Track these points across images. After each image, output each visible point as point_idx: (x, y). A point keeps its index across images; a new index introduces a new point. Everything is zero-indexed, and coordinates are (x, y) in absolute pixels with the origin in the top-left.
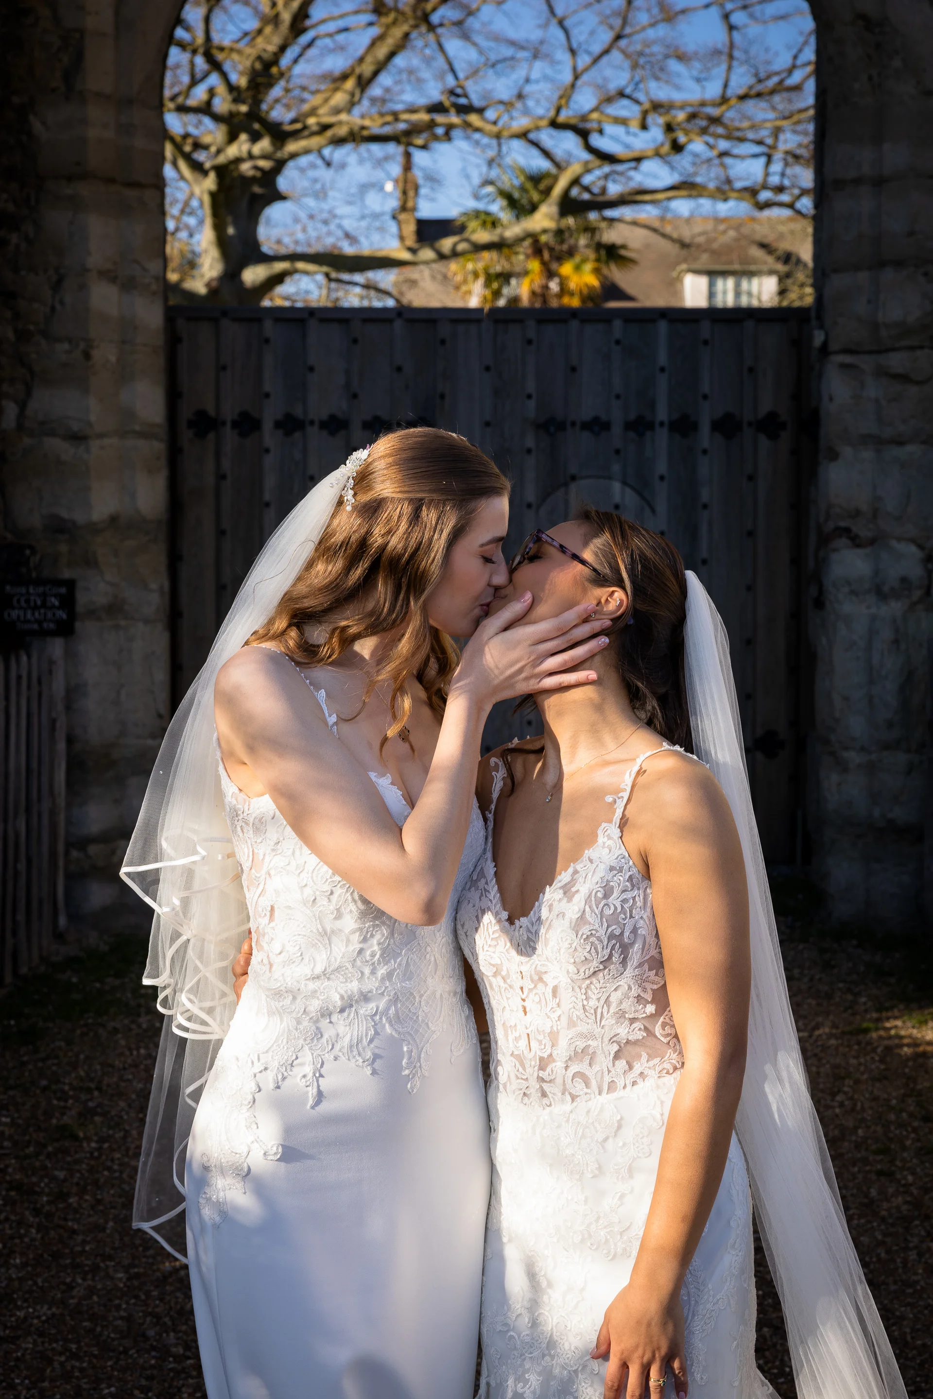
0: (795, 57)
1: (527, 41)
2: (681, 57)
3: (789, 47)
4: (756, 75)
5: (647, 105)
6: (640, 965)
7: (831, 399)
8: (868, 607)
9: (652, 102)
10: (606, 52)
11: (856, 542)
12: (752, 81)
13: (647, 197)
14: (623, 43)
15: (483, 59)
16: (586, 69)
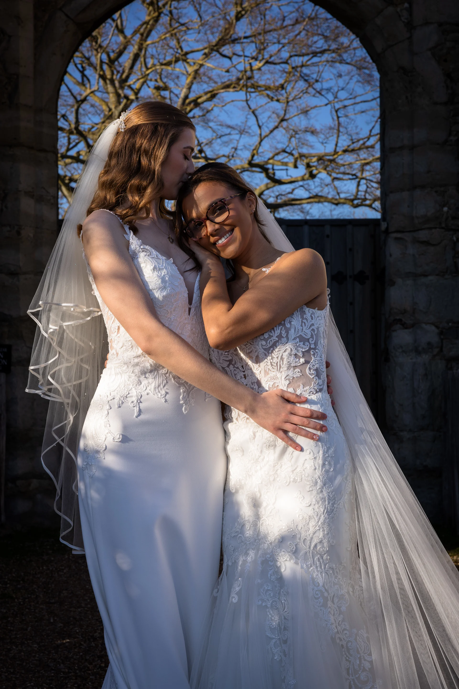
0: (371, 131)
1: (237, 125)
2: (313, 132)
3: (368, 123)
4: (352, 140)
5: (296, 155)
6: (295, 339)
7: (391, 255)
8: (411, 359)
9: (299, 153)
10: (277, 127)
11: (405, 326)
12: (350, 143)
13: (298, 202)
14: (285, 124)
15: (215, 134)
16: (266, 136)
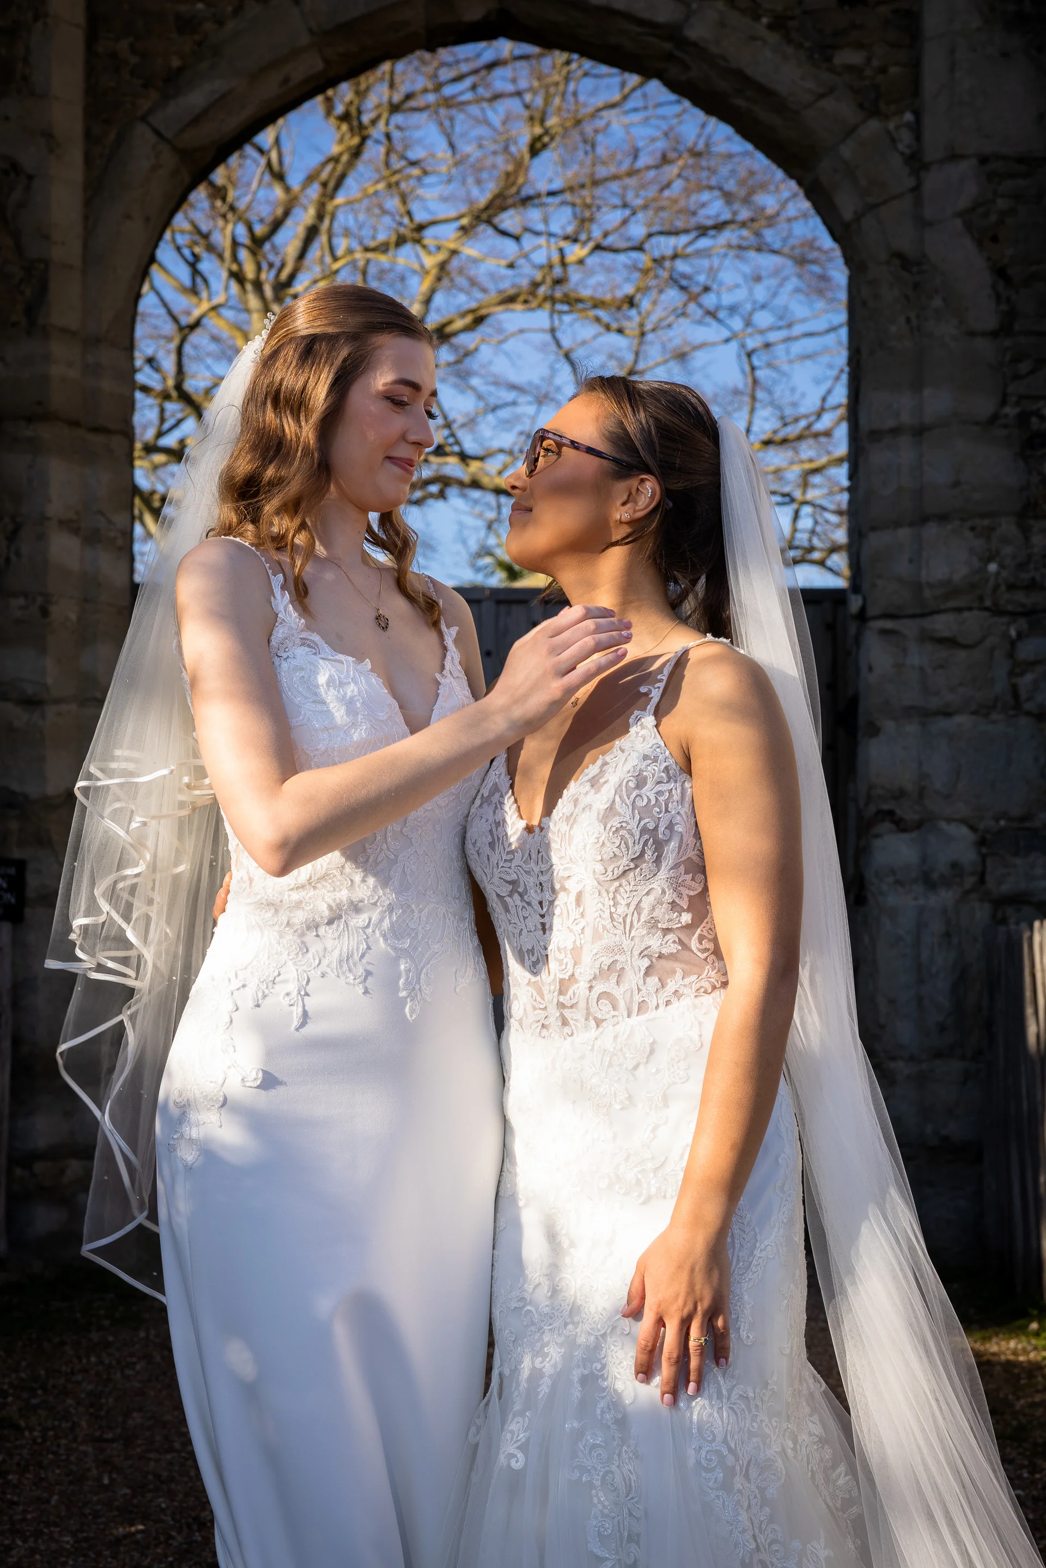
0: (824, 399)
3: (817, 382)
6: (675, 867)
7: (870, 669)
8: (916, 899)
11: (901, 826)
12: (778, 425)
